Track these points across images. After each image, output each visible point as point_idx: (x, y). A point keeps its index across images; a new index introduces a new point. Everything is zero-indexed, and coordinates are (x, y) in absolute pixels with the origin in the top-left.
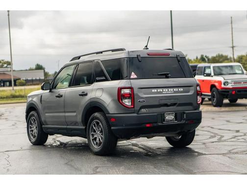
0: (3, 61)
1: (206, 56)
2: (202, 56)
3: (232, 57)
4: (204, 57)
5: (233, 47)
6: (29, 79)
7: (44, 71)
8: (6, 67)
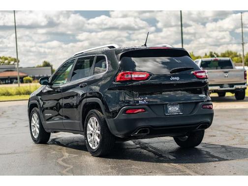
0: (10, 57)
1: (215, 53)
2: (211, 53)
3: (242, 53)
4: (213, 54)
5: (243, 44)
6: (36, 76)
7: (52, 68)
8: (13, 64)
